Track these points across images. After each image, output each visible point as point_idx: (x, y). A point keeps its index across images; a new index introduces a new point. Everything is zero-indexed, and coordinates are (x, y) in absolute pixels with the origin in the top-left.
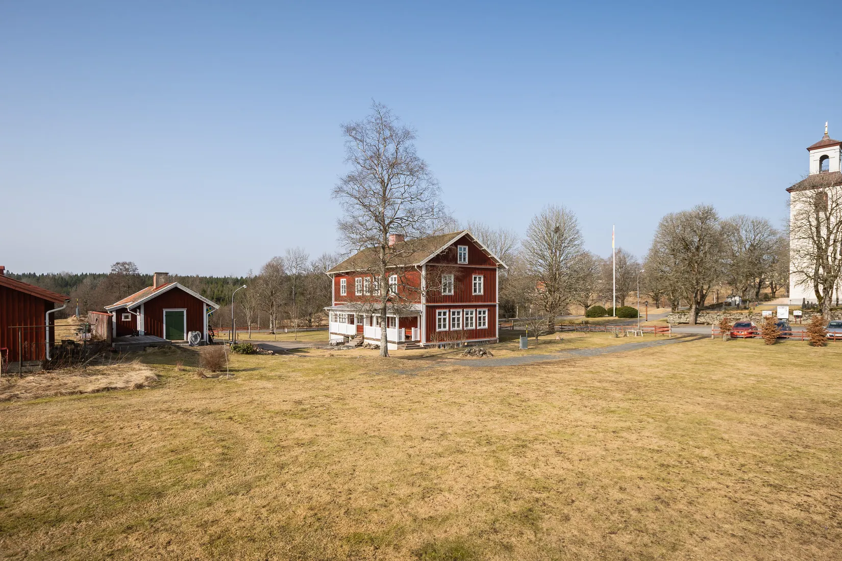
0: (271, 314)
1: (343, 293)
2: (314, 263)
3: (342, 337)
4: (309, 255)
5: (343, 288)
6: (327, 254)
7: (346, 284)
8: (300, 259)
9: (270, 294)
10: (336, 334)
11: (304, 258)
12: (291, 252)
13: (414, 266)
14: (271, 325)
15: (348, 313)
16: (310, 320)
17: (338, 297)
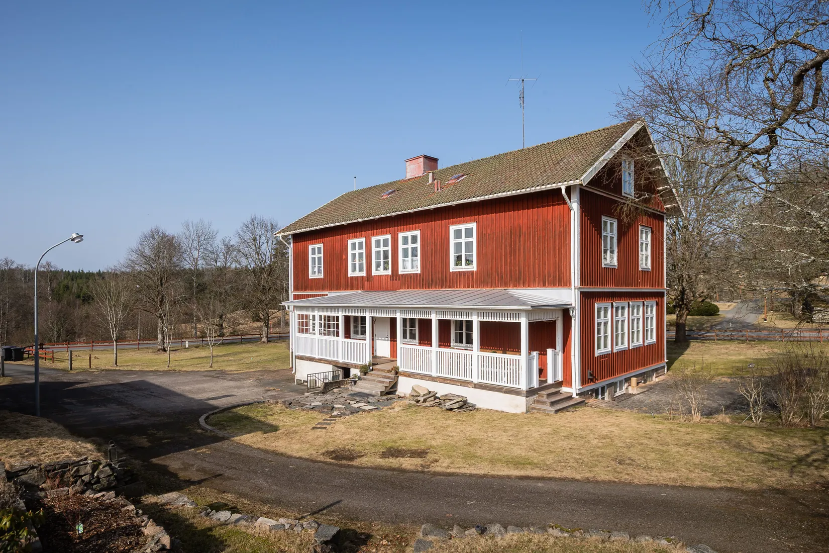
0: (161, 317)
1: (314, 273)
2: (226, 242)
3: (330, 368)
4: (217, 232)
5: (314, 263)
6: (258, 217)
7: (322, 255)
8: (204, 237)
9: (158, 282)
10: (311, 359)
11: (210, 237)
12: (190, 225)
13: (560, 189)
14: (160, 336)
15: (323, 314)
16: (222, 325)
17: (303, 282)
